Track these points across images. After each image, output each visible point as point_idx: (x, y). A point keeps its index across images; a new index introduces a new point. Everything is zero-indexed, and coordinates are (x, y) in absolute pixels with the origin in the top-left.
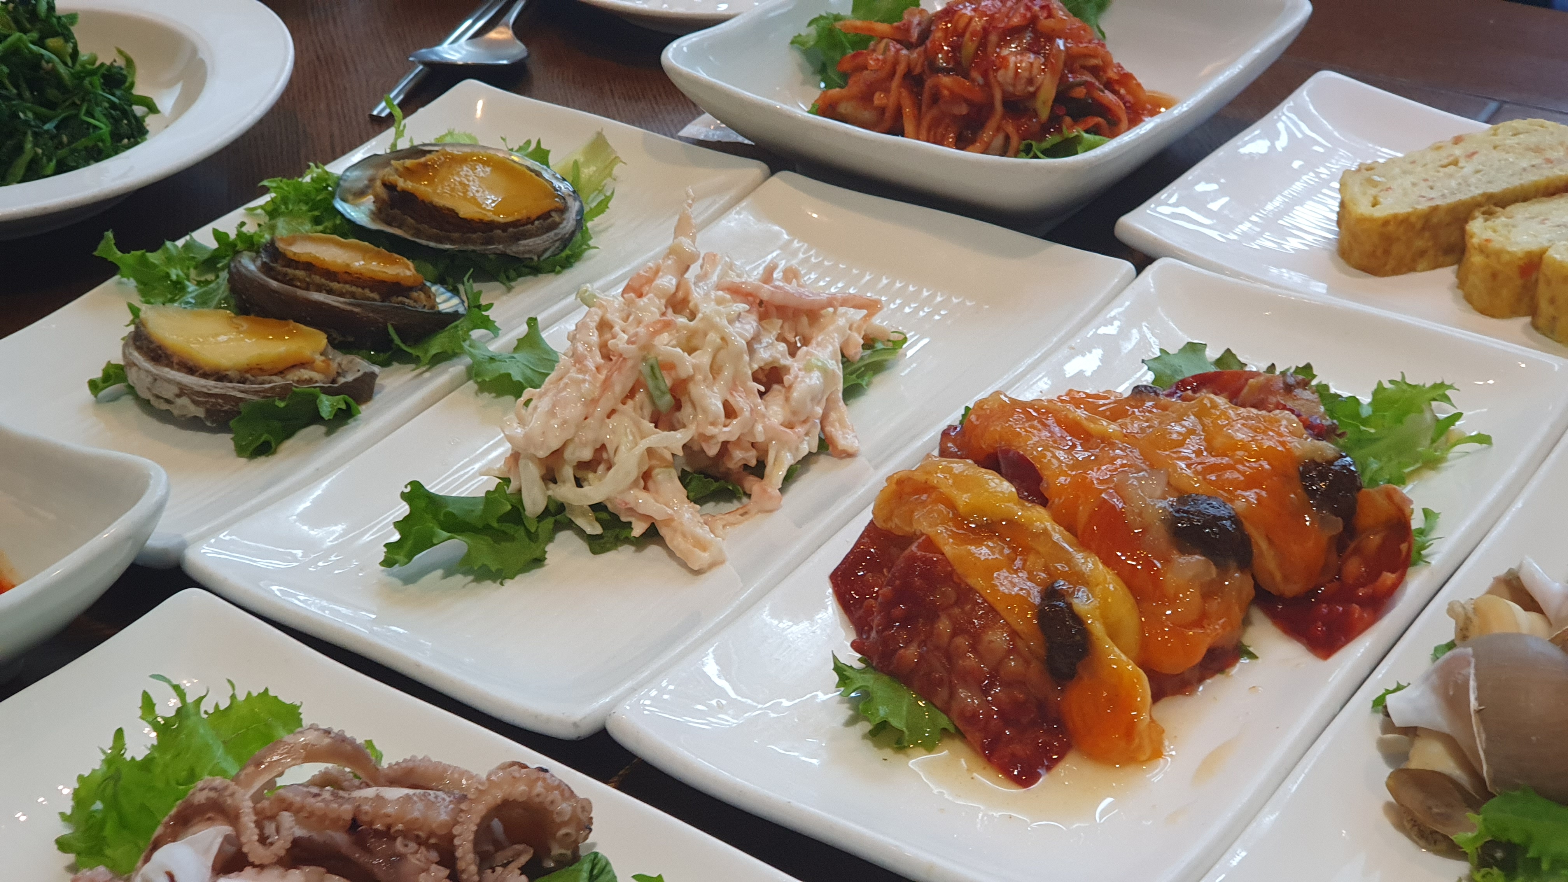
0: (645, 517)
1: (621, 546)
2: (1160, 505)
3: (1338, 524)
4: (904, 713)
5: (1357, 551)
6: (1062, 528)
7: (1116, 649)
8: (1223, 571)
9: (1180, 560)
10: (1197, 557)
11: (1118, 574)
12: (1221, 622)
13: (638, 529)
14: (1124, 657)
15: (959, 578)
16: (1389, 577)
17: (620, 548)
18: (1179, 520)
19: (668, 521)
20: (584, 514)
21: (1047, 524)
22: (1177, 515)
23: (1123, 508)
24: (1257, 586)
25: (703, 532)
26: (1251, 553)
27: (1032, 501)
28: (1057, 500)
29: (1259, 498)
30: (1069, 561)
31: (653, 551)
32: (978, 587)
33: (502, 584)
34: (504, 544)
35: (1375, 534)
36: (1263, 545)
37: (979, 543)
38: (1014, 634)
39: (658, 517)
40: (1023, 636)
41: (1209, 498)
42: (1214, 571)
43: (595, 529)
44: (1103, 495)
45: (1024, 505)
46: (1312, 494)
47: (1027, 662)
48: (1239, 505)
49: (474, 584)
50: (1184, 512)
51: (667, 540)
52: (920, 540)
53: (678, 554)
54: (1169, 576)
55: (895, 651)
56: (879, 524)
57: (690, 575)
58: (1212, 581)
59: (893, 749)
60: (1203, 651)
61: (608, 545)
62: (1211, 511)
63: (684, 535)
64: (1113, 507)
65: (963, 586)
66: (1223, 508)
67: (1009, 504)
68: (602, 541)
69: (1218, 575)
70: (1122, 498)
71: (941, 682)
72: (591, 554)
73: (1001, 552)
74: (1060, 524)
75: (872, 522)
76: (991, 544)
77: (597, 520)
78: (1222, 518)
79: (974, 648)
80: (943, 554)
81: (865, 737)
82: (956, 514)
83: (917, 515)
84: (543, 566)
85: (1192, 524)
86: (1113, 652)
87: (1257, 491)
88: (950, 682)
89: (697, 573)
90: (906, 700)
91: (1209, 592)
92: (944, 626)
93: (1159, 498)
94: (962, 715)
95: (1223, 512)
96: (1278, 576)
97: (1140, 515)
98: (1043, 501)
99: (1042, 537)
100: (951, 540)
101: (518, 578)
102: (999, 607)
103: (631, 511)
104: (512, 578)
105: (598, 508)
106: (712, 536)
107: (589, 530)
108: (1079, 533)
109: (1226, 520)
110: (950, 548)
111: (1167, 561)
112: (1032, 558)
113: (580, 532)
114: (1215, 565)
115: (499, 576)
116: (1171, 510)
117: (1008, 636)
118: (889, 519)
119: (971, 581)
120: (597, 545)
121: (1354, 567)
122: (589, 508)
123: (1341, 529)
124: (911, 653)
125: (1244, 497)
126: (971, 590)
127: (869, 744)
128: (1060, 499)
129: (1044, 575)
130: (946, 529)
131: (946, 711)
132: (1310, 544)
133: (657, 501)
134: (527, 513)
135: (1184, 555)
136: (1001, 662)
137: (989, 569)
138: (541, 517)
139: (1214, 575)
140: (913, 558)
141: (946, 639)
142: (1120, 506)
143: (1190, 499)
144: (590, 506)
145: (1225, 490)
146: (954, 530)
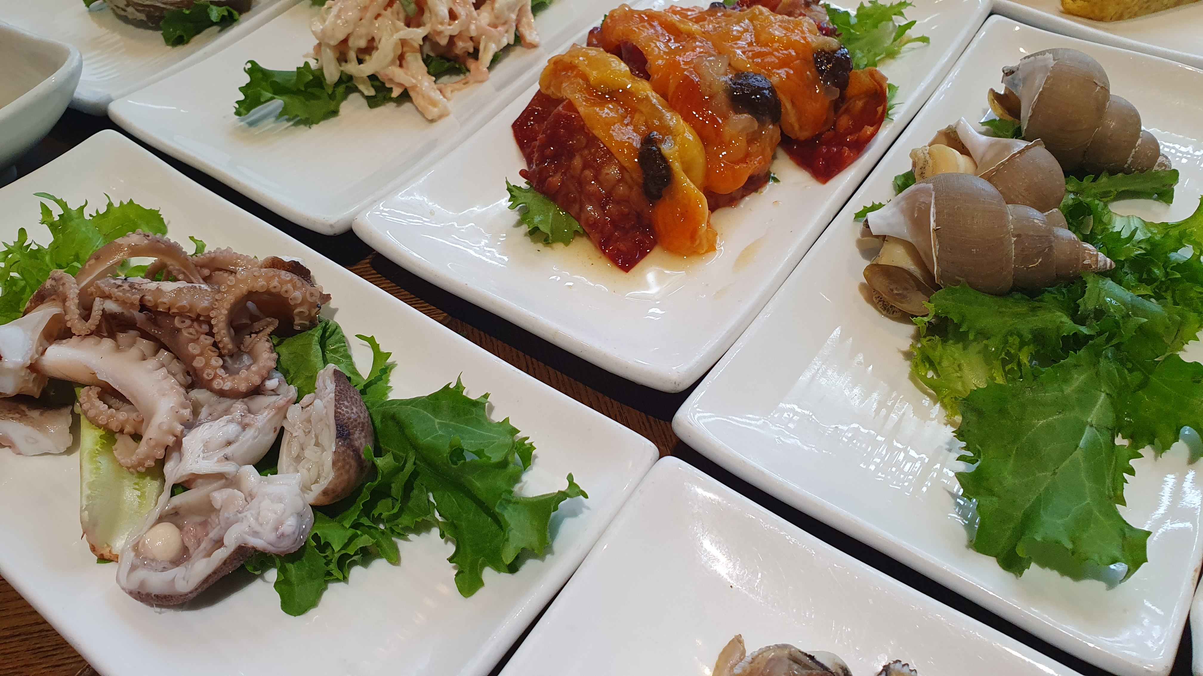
0: (400, 85)
1: (388, 102)
2: (724, 79)
3: (836, 92)
4: (550, 221)
5: (847, 111)
6: (658, 96)
7: (688, 180)
8: (762, 124)
9: (734, 118)
10: (746, 115)
11: (693, 127)
12: (758, 159)
13: (396, 93)
14: (693, 186)
15: (588, 130)
16: (869, 130)
17: (388, 105)
18: (735, 90)
19: (414, 87)
20: (363, 82)
21: (648, 92)
22: (734, 86)
23: (699, 81)
24: (782, 134)
25: (436, 95)
26: (780, 112)
27: (641, 77)
28: (656, 76)
29: (788, 75)
30: (661, 118)
31: (407, 106)
32: (600, 136)
33: (310, 128)
34: (312, 102)
35: (859, 100)
36: (789, 106)
37: (602, 105)
38: (622, 169)
39: (407, 85)
40: (629, 170)
41: (756, 74)
42: (756, 125)
43: (371, 92)
44: (685, 73)
45: (634, 79)
46: (821, 72)
47: (631, 188)
48: (775, 80)
49: (293, 127)
50: (739, 84)
51: (414, 99)
52: (565, 103)
53: (420, 109)
54: (727, 128)
55: (546, 178)
56: (543, 91)
57: (427, 123)
58: (754, 132)
59: (544, 244)
60: (745, 179)
61: (379, 102)
62: (756, 83)
63: (423, 97)
64: (692, 81)
65: (591, 135)
66: (763, 81)
67: (624, 79)
68: (376, 100)
69: (759, 127)
70: (698, 74)
71: (574, 200)
72: (369, 108)
73: (617, 111)
74: (657, 93)
75: (539, 91)
76: (610, 106)
77: (373, 86)
78: (764, 89)
79: (596, 178)
80: (578, 113)
81: (526, 235)
82: (589, 85)
83: (564, 85)
84: (337, 115)
85: (743, 93)
86: (686, 182)
87: (786, 69)
88: (581, 200)
89: (432, 121)
90: (552, 211)
91: (752, 138)
92: (577, 162)
93: (722, 75)
94: (587, 222)
95: (763, 85)
96: (796, 126)
97: (710, 86)
98: (647, 77)
99: (645, 102)
100: (584, 103)
101: (322, 123)
102: (614, 150)
103: (391, 80)
104: (317, 123)
105: (373, 78)
106: (441, 97)
107: (366, 93)
108: (669, 99)
109: (766, 90)
110: (583, 108)
111: (725, 118)
112: (637, 116)
113: (362, 94)
114: (757, 120)
115: (308, 122)
116: (731, 83)
117: (618, 170)
118: (548, 88)
119: (596, 132)
120: (373, 102)
121: (845, 121)
122: (367, 78)
123: (838, 95)
124: (556, 180)
125: (778, 74)
126: (595, 138)
127: (528, 239)
128: (658, 75)
129: (645, 128)
130: (582, 95)
131: (578, 219)
132: (818, 105)
133: (407, 74)
134: (327, 82)
135: (737, 114)
136: (613, 187)
137: (608, 124)
138: (337, 84)
139: (756, 128)
140: (559, 116)
141: (579, 172)
142: (697, 80)
143: (743, 75)
144: (368, 76)
145: (766, 70)
146: (587, 96)
